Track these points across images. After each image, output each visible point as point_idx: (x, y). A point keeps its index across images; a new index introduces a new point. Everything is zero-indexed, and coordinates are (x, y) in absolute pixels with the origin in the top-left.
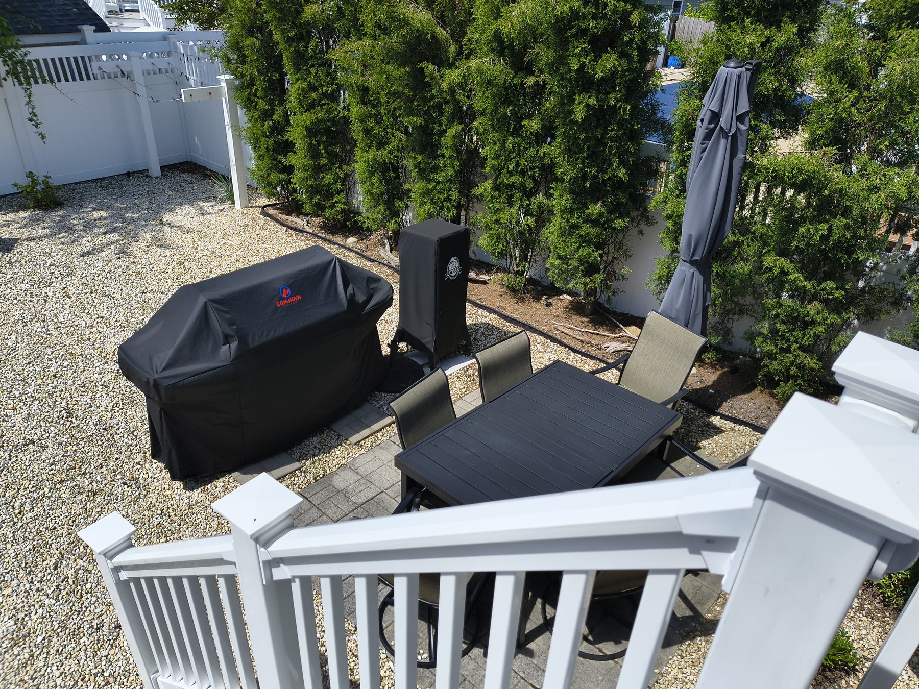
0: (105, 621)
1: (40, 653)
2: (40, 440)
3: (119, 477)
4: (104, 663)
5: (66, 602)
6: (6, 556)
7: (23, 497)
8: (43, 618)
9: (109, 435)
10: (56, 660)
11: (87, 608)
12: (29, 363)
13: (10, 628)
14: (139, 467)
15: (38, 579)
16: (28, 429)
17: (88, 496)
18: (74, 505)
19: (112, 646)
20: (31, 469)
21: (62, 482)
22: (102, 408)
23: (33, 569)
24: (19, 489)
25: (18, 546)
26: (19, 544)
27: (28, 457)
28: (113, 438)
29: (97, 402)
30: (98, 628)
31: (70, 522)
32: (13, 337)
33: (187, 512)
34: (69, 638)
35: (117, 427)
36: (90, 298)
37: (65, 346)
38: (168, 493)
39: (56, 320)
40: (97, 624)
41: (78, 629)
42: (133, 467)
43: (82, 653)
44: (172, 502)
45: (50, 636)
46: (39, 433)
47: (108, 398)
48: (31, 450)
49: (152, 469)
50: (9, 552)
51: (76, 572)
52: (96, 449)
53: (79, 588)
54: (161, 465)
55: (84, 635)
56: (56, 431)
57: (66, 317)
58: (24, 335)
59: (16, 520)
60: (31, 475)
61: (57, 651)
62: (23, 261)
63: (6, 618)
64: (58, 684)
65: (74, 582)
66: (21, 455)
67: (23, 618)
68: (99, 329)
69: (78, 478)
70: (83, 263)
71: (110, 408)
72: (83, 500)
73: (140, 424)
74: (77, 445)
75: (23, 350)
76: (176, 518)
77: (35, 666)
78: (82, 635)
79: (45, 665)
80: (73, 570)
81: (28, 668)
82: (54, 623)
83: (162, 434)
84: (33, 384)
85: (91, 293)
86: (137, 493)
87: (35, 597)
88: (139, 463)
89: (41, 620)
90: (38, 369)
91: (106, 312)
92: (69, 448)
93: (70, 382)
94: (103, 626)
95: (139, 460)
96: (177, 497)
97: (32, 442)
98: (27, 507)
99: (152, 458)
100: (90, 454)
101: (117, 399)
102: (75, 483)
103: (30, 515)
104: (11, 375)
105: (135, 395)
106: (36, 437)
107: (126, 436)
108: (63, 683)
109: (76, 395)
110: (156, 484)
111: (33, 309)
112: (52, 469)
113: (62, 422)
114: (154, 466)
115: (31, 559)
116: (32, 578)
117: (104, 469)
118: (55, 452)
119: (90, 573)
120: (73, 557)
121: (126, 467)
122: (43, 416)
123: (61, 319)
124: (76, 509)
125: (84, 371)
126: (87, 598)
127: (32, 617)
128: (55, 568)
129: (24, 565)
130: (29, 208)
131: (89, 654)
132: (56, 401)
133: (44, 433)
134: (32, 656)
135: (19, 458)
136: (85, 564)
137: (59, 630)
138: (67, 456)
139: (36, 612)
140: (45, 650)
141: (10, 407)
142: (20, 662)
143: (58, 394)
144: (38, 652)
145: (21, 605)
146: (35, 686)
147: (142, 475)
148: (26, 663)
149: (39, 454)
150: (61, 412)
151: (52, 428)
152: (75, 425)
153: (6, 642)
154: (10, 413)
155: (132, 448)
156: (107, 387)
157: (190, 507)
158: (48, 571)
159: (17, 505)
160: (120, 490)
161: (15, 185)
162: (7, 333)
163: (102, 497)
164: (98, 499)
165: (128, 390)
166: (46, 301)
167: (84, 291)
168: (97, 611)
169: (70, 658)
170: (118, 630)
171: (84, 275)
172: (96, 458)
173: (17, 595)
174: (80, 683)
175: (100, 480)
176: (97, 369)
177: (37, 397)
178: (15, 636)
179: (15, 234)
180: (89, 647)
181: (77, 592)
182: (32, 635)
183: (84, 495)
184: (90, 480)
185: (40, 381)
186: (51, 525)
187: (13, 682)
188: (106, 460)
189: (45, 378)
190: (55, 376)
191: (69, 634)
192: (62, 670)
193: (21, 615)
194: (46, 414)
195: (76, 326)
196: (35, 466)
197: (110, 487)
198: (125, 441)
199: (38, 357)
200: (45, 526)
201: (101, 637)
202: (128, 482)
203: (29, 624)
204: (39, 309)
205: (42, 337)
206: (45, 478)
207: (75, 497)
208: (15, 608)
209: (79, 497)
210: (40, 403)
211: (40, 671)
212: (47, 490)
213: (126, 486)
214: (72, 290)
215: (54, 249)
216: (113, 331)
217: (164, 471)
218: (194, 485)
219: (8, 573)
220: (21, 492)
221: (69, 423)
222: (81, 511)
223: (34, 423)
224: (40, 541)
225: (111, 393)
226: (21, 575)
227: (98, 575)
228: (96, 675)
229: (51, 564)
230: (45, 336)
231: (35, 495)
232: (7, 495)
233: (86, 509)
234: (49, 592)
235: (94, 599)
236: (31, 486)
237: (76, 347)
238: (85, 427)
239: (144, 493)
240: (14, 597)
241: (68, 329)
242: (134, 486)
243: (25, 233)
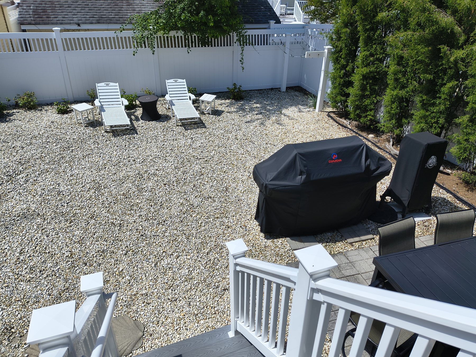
0: (220, 285)
1: (194, 289)
2: (214, 198)
3: (239, 223)
4: (216, 303)
5: (208, 270)
6: (192, 242)
7: (203, 220)
8: (198, 274)
9: (239, 203)
10: (199, 294)
11: (215, 276)
12: (217, 164)
13: (186, 273)
14: (248, 221)
15: (200, 256)
16: (210, 192)
17: (226, 227)
18: (220, 229)
19: (221, 297)
20: (208, 209)
21: (218, 218)
22: (239, 191)
23: (200, 251)
24: (202, 216)
25: (196, 240)
26: (197, 239)
27: (208, 203)
28: (241, 205)
29: (238, 188)
30: (217, 287)
31: (217, 236)
32: (214, 152)
33: (263, 249)
34: (206, 287)
35: (243, 201)
36: (245, 141)
37: (231, 160)
38: (257, 237)
39: (230, 148)
40: (217, 285)
41: (210, 284)
42: (246, 220)
43: (209, 295)
44: (258, 242)
45: (199, 283)
46: (214, 194)
47: (242, 187)
48: (210, 201)
49: (253, 224)
50: (193, 241)
51: (215, 259)
52: (233, 208)
53: (214, 266)
54: (257, 223)
55: (211, 288)
56: (220, 195)
57: (234, 148)
58: (217, 152)
59: (198, 228)
60: (207, 211)
61: (200, 290)
62: (224, 121)
63: (186, 268)
64: (197, 305)
65: (213, 263)
66: (206, 202)
67: (191, 271)
68: (246, 156)
69: (224, 218)
70: (246, 126)
71: (242, 191)
72: (224, 228)
73: (252, 202)
74: (227, 204)
75: (216, 158)
76: (258, 250)
77: (191, 293)
78: (210, 287)
79: (194, 294)
80: (213, 258)
81: (188, 293)
82: (202, 277)
83: (262, 209)
84: (216, 173)
85: (246, 139)
86: (245, 233)
87: (198, 264)
88: (248, 220)
89: (197, 274)
90: (219, 168)
91: (250, 149)
92: (223, 204)
93: (230, 176)
94: (219, 287)
95: (249, 218)
96: (261, 241)
97: (211, 198)
98: (203, 224)
99: (255, 219)
100: (230, 209)
101: (246, 189)
102: (222, 220)
103: (203, 228)
104: (209, 168)
105: (253, 189)
106: (212, 196)
107: (246, 206)
108: (199, 305)
109: (231, 182)
110: (254, 231)
111: (223, 142)
112: (215, 211)
113: (223, 192)
114: (254, 223)
115: (200, 247)
116: (198, 255)
117: (234, 218)
118: (218, 204)
119: (219, 261)
120: (214, 252)
121: (243, 220)
122: (217, 188)
123: (232, 148)
124: (220, 231)
125: (236, 173)
126: (216, 272)
127: (195, 272)
128: (207, 254)
129: (197, 248)
130: (230, 99)
131: (211, 297)
132: (223, 183)
133: (216, 195)
134: (191, 288)
135: (205, 203)
136: (218, 257)
137: (203, 282)
138: (222, 208)
139: (197, 270)
140: (196, 288)
141: (206, 180)
142: (186, 289)
143: (224, 180)
144: (193, 288)
145: (192, 265)
146: (189, 301)
147: (248, 225)
148: (188, 291)
149: (212, 204)
150: (224, 188)
151: (219, 194)
152: (228, 195)
153: (183, 278)
154: (206, 183)
155: (247, 212)
156: (243, 182)
157: (265, 247)
158: (205, 254)
159: (200, 222)
160: (238, 229)
161: (228, 88)
162: (212, 150)
163: (231, 230)
164: (229, 230)
165: (251, 185)
166: (228, 139)
167: (243, 138)
168: (218, 279)
169: (204, 295)
170: (224, 291)
171: (245, 131)
172: (232, 212)
173: (192, 260)
174: (205, 308)
175: (232, 222)
176: (241, 173)
177: (217, 179)
178: (187, 277)
179: (223, 109)
180: (212, 294)
181: (213, 268)
182: (193, 279)
183: (225, 226)
184: (228, 220)
185: (219, 173)
186: (210, 235)
187: (182, 297)
188: (236, 214)
189: (221, 172)
190: (225, 172)
191: (206, 285)
192: (200, 299)
193: (191, 269)
194: (218, 187)
195: (237, 152)
196: (209, 208)
197: (235, 226)
198: (245, 208)
199: (220, 162)
200: (208, 235)
201: (217, 292)
202: (242, 226)
203: (193, 274)
204: (225, 142)
205: (224, 154)
206: (212, 214)
207: (221, 226)
208: (190, 265)
209: (222, 227)
210: (217, 182)
211: (192, 296)
212: (211, 219)
213: (241, 228)
214: (239, 137)
215: (236, 118)
216: (251, 158)
217: (258, 226)
218: (269, 237)
219: (191, 249)
220: (202, 217)
221: (225, 194)
222: (222, 233)
223: (213, 190)
224: (204, 240)
225: (244, 185)
226: (195, 252)
227: (222, 264)
228: (212, 307)
229: (206, 252)
230: (225, 154)
231: (207, 220)
232: (197, 217)
233: (224, 233)
234: (203, 263)
235: (218, 273)
236: (206, 216)
237: (235, 162)
238: (231, 197)
239: (248, 234)
240: (191, 261)
241: (234, 153)
242: (244, 229)
243: (227, 109)
